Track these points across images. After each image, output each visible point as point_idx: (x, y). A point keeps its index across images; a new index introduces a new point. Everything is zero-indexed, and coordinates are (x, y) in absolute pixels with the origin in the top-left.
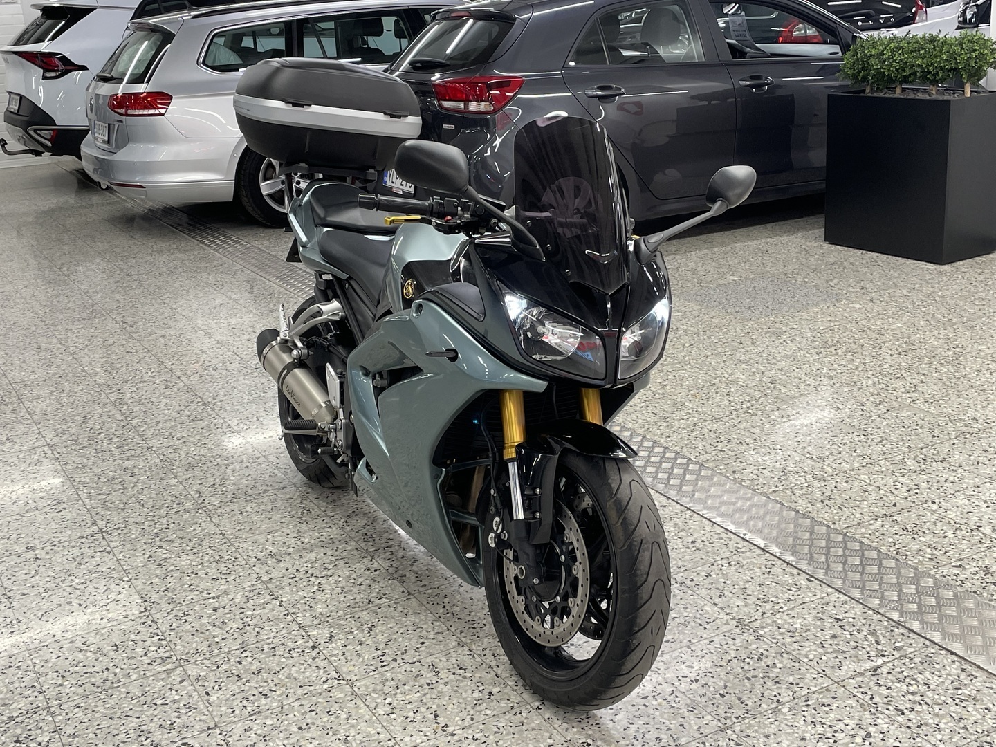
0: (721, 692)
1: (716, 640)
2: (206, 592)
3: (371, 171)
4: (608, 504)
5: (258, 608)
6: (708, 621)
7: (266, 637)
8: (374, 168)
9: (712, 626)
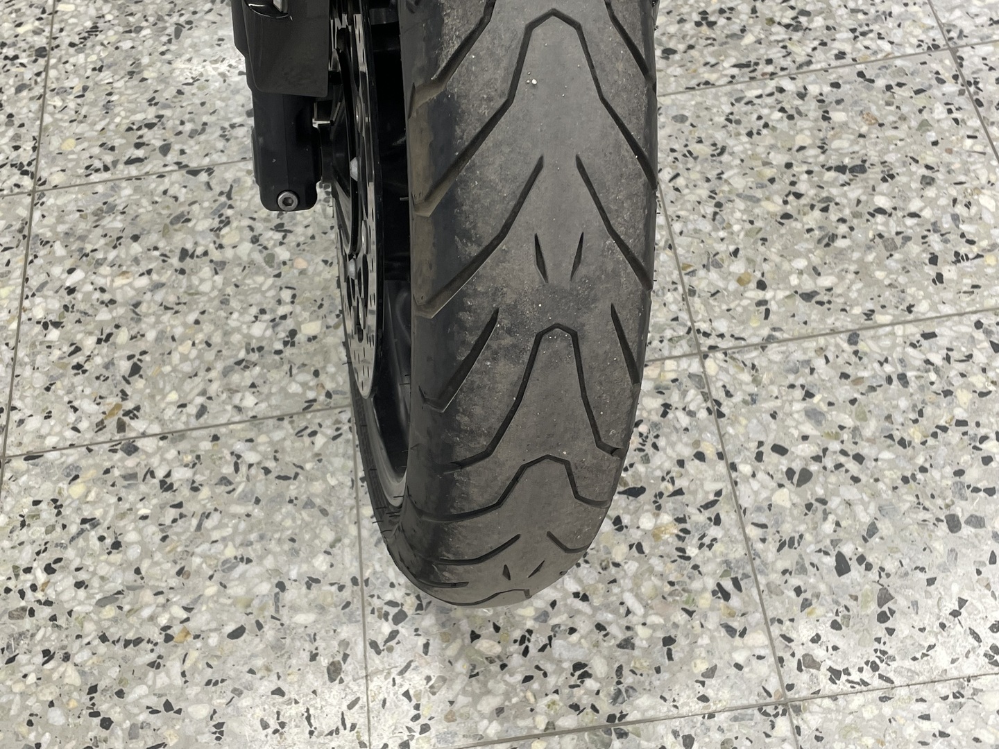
0: (847, 550)
1: (946, 334)
6: (964, 249)
9: (962, 274)
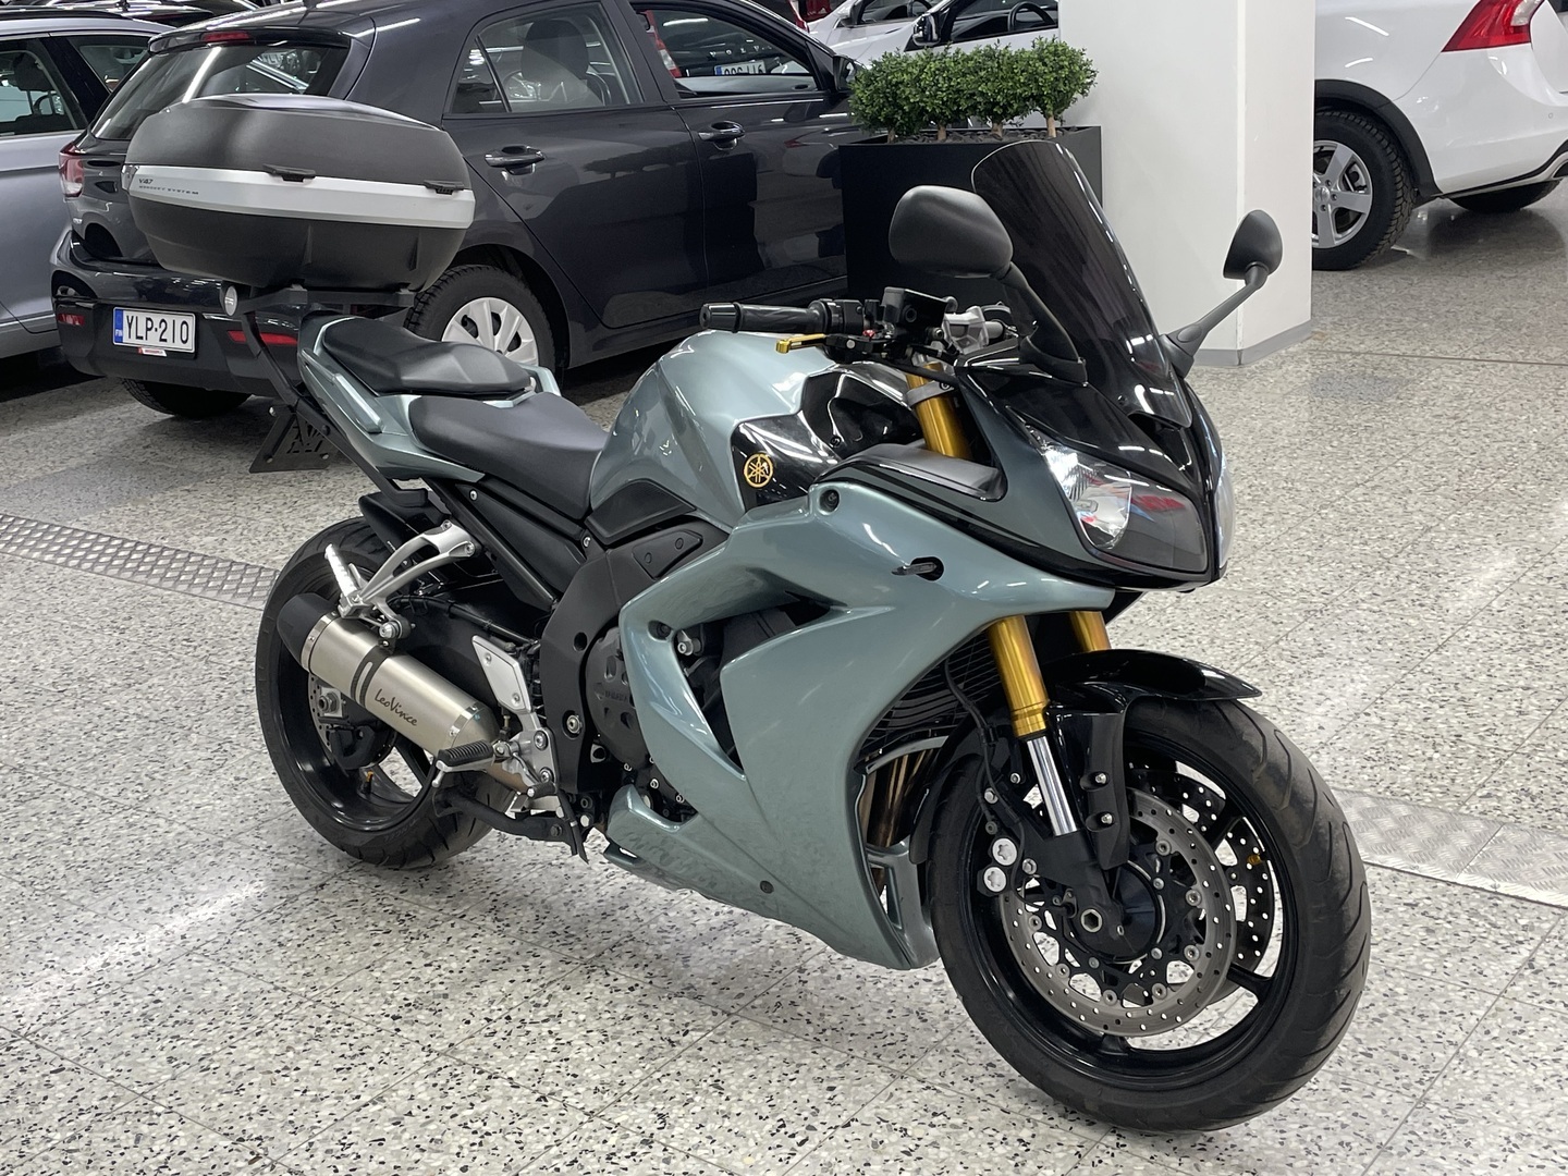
2: (347, 1096)
3: (404, 292)
4: (1255, 775)
5: (477, 1101)
7: (541, 1147)
8: (405, 285)
